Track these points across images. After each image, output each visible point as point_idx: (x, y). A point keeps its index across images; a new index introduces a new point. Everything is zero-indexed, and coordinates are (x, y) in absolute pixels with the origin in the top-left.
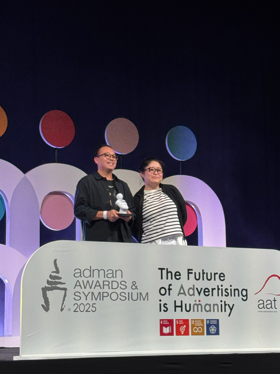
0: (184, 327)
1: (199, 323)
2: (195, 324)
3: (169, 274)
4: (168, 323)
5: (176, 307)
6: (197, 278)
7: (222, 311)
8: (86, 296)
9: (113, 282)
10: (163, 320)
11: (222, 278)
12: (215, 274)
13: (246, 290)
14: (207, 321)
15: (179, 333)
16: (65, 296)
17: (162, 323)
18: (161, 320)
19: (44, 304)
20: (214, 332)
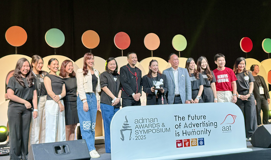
3: (179, 118)
4: (180, 142)
5: (183, 133)
6: (193, 119)
7: (205, 134)
8: (141, 132)
9: (153, 124)
12: (201, 116)
13: (216, 123)
16: (131, 133)
17: (177, 142)
19: (122, 137)
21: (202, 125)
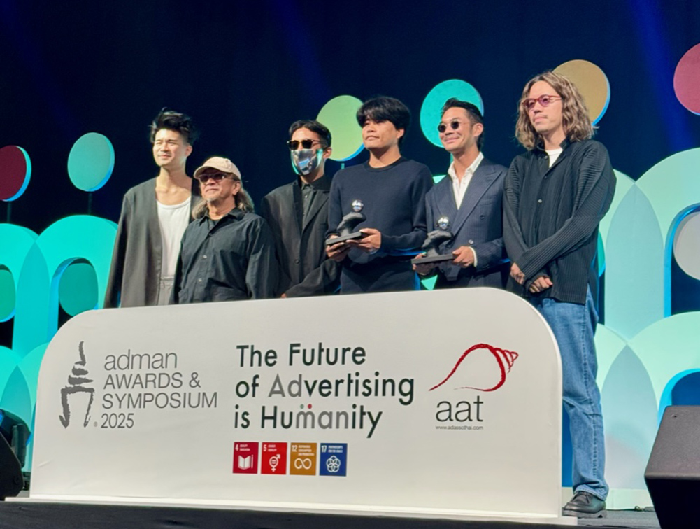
0: (277, 458)
1: (305, 451)
2: (298, 452)
3: (256, 356)
4: (248, 450)
5: (264, 418)
6: (308, 360)
7: (354, 426)
8: (120, 401)
9: (162, 376)
10: (239, 443)
11: (359, 359)
12: (344, 351)
13: (411, 382)
14: (323, 447)
15: (267, 470)
16: (91, 402)
17: (237, 449)
18: (236, 443)
19: (63, 415)
20: (336, 469)
21: (343, 387)
